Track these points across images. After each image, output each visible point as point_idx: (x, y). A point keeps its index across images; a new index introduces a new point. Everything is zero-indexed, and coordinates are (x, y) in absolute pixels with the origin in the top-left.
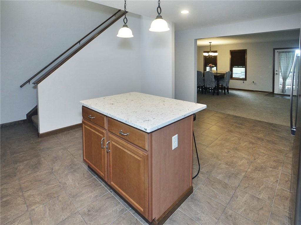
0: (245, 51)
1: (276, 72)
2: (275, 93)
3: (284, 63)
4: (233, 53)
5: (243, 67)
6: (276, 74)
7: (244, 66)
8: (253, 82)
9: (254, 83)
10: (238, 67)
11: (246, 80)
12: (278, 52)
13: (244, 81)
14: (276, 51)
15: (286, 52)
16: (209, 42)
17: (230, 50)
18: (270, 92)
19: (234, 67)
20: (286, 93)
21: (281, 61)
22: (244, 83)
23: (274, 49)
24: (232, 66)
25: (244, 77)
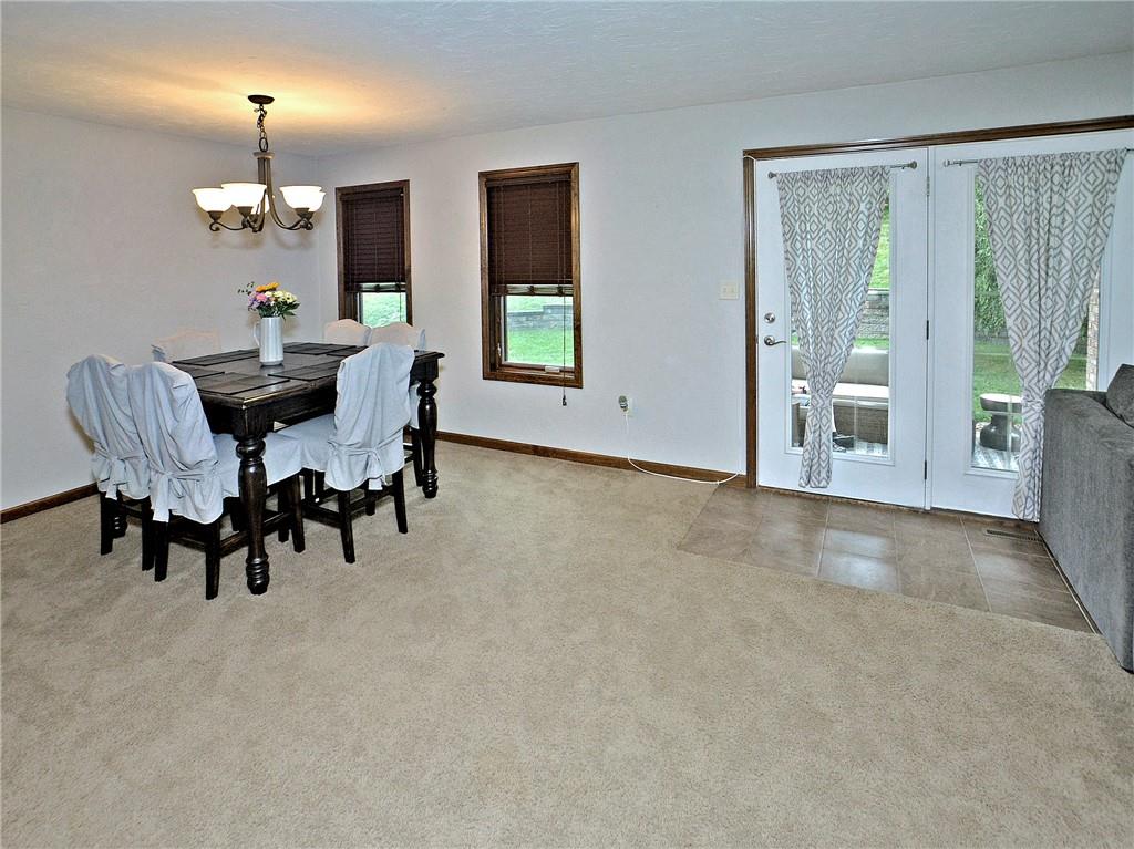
0: (569, 173)
1: (763, 329)
2: (762, 481)
4: (496, 187)
5: (559, 293)
6: (768, 343)
7: (569, 287)
8: (623, 399)
9: (625, 408)
10: (532, 293)
11: (580, 387)
12: (772, 175)
13: (570, 392)
14: (762, 168)
15: (826, 176)
16: (253, 99)
17: (482, 175)
18: (729, 475)
19: (507, 293)
20: (834, 490)
21: (798, 245)
22: (565, 404)
23: (746, 152)
24: (497, 282)
25: (570, 364)
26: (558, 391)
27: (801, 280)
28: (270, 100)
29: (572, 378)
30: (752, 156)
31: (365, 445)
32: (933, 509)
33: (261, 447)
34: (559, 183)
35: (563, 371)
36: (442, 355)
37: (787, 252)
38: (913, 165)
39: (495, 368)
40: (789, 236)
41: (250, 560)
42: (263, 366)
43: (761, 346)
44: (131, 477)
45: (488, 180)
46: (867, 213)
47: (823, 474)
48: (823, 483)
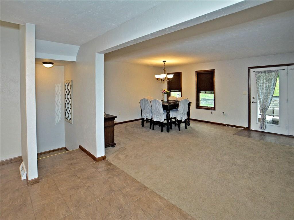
0: (213, 71)
1: (252, 100)
2: (251, 129)
3: (263, 87)
4: (199, 74)
5: (211, 93)
6: (253, 103)
7: (213, 92)
8: (223, 112)
9: (224, 114)
10: (205, 93)
11: (215, 110)
12: (254, 72)
13: (213, 111)
14: (252, 70)
15: (265, 72)
16: (163, 61)
17: (196, 71)
18: (245, 127)
19: (200, 93)
20: (266, 131)
21: (259, 84)
22: (212, 113)
23: (249, 67)
24: (199, 91)
25: (213, 106)
26: (210, 111)
27: (260, 91)
28: (165, 61)
29: (214, 109)
30: (250, 68)
31: (182, 114)
32: (289, 135)
33: (169, 112)
34: (212, 73)
35: (212, 107)
36: (191, 102)
37: (257, 86)
38: (284, 69)
39: (198, 106)
40: (257, 83)
41: (167, 127)
42: (164, 102)
43: (252, 104)
44: (149, 116)
45: (197, 72)
46: (274, 79)
47: (264, 127)
48: (264, 129)
